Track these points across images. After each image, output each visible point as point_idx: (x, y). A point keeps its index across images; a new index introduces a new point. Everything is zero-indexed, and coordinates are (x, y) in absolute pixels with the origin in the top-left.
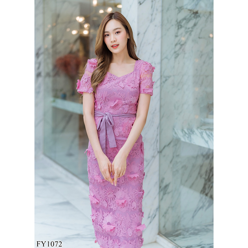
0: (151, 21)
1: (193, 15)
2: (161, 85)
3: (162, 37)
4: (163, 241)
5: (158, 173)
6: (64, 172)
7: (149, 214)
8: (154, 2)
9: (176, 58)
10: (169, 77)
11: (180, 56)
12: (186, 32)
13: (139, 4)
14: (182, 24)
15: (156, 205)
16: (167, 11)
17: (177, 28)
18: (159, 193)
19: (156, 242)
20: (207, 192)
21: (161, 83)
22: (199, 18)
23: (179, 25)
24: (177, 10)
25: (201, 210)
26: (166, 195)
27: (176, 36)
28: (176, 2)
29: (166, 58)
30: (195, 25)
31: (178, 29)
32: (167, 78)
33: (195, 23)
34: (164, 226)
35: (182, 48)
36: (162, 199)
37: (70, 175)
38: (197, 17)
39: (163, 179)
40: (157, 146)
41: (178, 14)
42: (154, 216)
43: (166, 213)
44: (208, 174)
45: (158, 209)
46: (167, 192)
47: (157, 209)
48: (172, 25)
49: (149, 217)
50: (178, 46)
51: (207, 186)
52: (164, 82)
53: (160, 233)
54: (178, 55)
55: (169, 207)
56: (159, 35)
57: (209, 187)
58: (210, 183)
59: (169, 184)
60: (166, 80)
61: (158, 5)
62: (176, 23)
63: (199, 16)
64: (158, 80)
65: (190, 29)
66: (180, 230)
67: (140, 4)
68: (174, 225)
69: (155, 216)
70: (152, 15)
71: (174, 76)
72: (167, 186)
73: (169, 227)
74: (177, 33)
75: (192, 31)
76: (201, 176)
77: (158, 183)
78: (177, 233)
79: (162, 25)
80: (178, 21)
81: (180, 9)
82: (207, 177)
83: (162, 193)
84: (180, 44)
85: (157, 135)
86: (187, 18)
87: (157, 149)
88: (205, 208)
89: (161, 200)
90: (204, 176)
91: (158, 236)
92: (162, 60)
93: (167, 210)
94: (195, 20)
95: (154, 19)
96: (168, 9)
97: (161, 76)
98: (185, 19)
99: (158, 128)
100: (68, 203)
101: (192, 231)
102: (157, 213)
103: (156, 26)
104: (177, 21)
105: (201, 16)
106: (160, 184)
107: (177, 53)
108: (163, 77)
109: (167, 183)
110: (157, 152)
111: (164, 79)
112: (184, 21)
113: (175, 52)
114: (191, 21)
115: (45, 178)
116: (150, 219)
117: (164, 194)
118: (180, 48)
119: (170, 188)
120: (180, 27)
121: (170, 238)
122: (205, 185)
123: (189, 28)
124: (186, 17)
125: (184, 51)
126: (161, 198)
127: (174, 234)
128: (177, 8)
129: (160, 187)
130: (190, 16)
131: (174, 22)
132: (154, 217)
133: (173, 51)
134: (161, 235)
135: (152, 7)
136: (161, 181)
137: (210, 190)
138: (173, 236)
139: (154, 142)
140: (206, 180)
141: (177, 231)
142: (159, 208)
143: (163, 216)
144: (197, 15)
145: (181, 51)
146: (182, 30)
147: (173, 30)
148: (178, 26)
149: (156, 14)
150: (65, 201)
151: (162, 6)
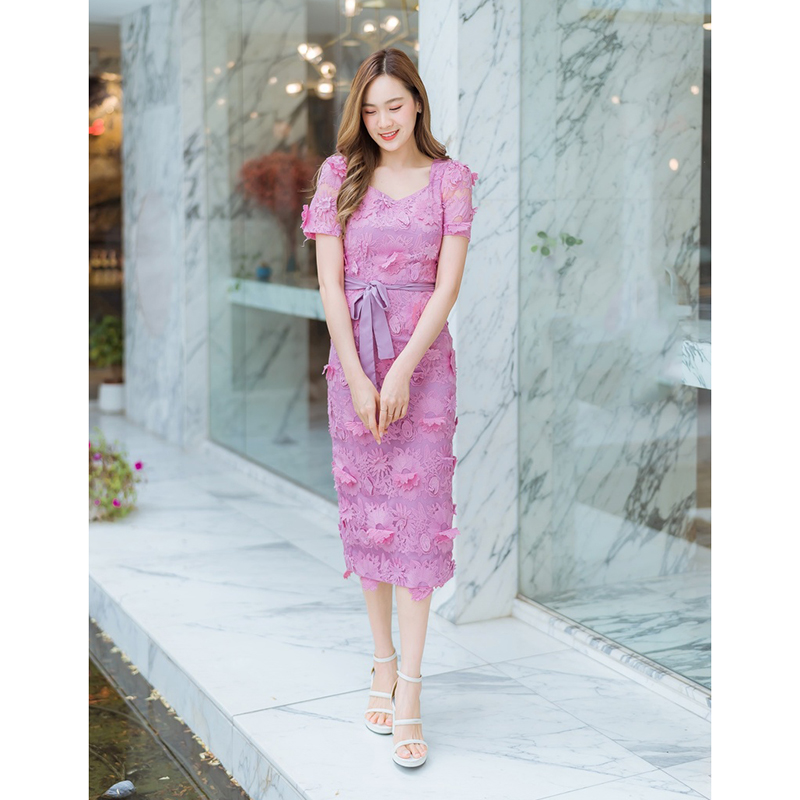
0: (494, 62)
1: (604, 44)
2: (520, 225)
3: (521, 102)
4: (529, 612)
5: (514, 446)
6: (272, 479)
7: (494, 548)
8: (500, 13)
9: (559, 154)
10: (542, 203)
11: (568, 150)
12: (586, 88)
13: (462, 20)
14: (575, 67)
15: (510, 526)
16: (534, 36)
17: (561, 78)
18: (519, 496)
19: (510, 616)
20: (643, 499)
21: (521, 220)
22: (621, 51)
23: (567, 71)
24: (561, 30)
25: (630, 543)
26: (536, 504)
27: (560, 99)
28: (559, 10)
29: (534, 154)
30: (609, 69)
31: (565, 79)
32: (538, 206)
33: (609, 64)
34: (532, 580)
35: (576, 130)
36: (526, 512)
37: (289, 487)
38: (614, 49)
39: (530, 461)
40: (511, 379)
41: (562, 42)
42: (505, 552)
43: (535, 547)
44: (647, 455)
45: (516, 537)
46: (538, 495)
47: (513, 535)
48: (549, 71)
49: (493, 555)
50: (566, 125)
51: (644, 486)
52: (529, 217)
53: (520, 595)
54: (565, 146)
55: (544, 533)
56: (515, 97)
57: (650, 488)
58: (652, 477)
59: (545, 474)
60: (534, 212)
61: (511, 20)
62: (559, 64)
63: (621, 46)
64: (512, 212)
65: (597, 80)
66: (573, 590)
67: (465, 20)
68: (557, 579)
69: (509, 552)
70: (495, 46)
71: (554, 200)
72: (537, 481)
73: (545, 584)
74: (561, 92)
75: (601, 85)
76: (628, 460)
77: (516, 472)
78: (563, 596)
79: (522, 72)
80: (565, 59)
81: (569, 29)
82: (644, 463)
83: (525, 497)
84: (568, 118)
85: (513, 351)
86: (588, 50)
87: (513, 386)
88: (638, 541)
89: (523, 513)
90: (637, 458)
91: (516, 602)
92: (522, 161)
93: (540, 540)
94: (608, 55)
95: (502, 57)
96: (537, 31)
97: (521, 202)
98: (581, 54)
99: (513, 334)
100: (286, 546)
101: (604, 593)
102: (515, 545)
103: (505, 74)
104: (560, 60)
105: (624, 44)
106: (520, 475)
107: (563, 141)
108: (525, 204)
109: (540, 474)
110: (511, 394)
111: (528, 210)
112: (581, 60)
113: (557, 140)
114: (599, 58)
115: (220, 496)
116: (495, 559)
117: (532, 499)
118: (571, 130)
119: (546, 487)
120: (568, 74)
121: (547, 604)
122: (639, 481)
123: (593, 78)
124: (584, 49)
125: (581, 138)
126: (523, 509)
127: (556, 598)
128: (561, 26)
129: (521, 482)
130: (596, 47)
131: (553, 64)
132: (506, 556)
133: (552, 137)
134: (524, 598)
135: (495, 28)
136: (524, 466)
137: (653, 495)
138: (552, 600)
139: (505, 369)
140: (641, 471)
141: (565, 592)
142: (518, 533)
143: (530, 553)
144: (615, 42)
145: (573, 135)
146: (574, 84)
147: (552, 82)
148: (565, 73)
149: (506, 44)
150: (278, 541)
151: (522, 23)
